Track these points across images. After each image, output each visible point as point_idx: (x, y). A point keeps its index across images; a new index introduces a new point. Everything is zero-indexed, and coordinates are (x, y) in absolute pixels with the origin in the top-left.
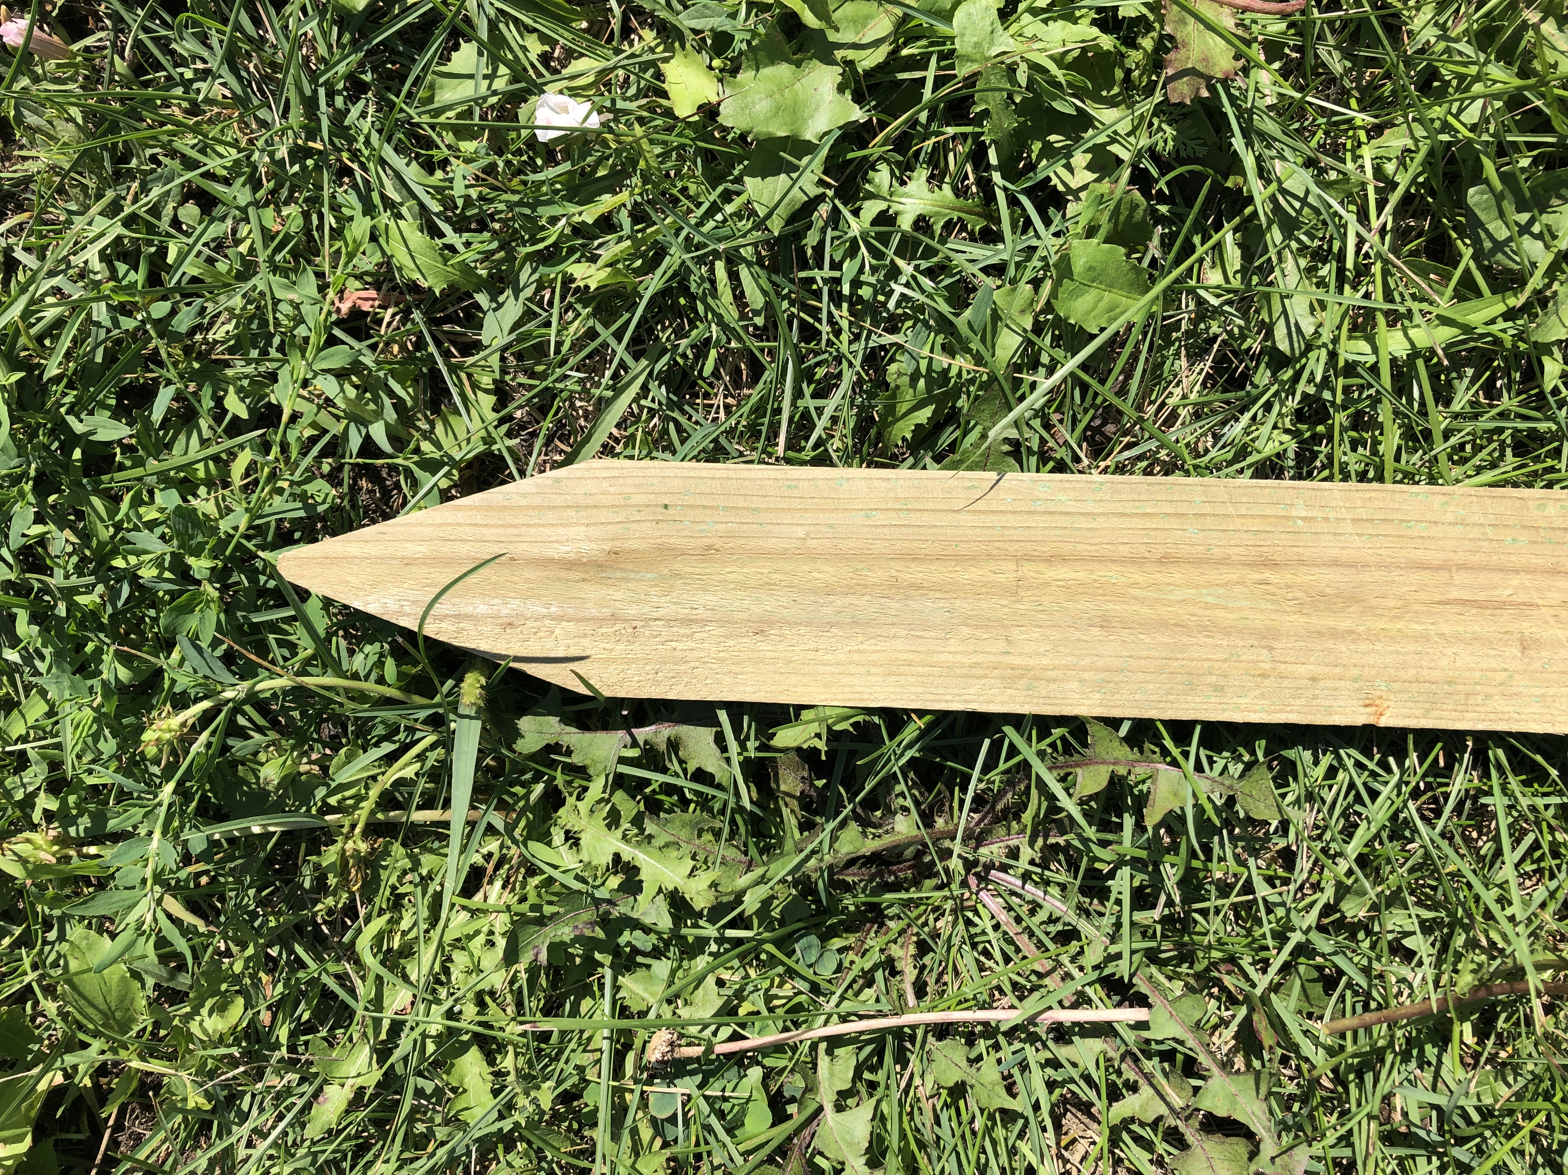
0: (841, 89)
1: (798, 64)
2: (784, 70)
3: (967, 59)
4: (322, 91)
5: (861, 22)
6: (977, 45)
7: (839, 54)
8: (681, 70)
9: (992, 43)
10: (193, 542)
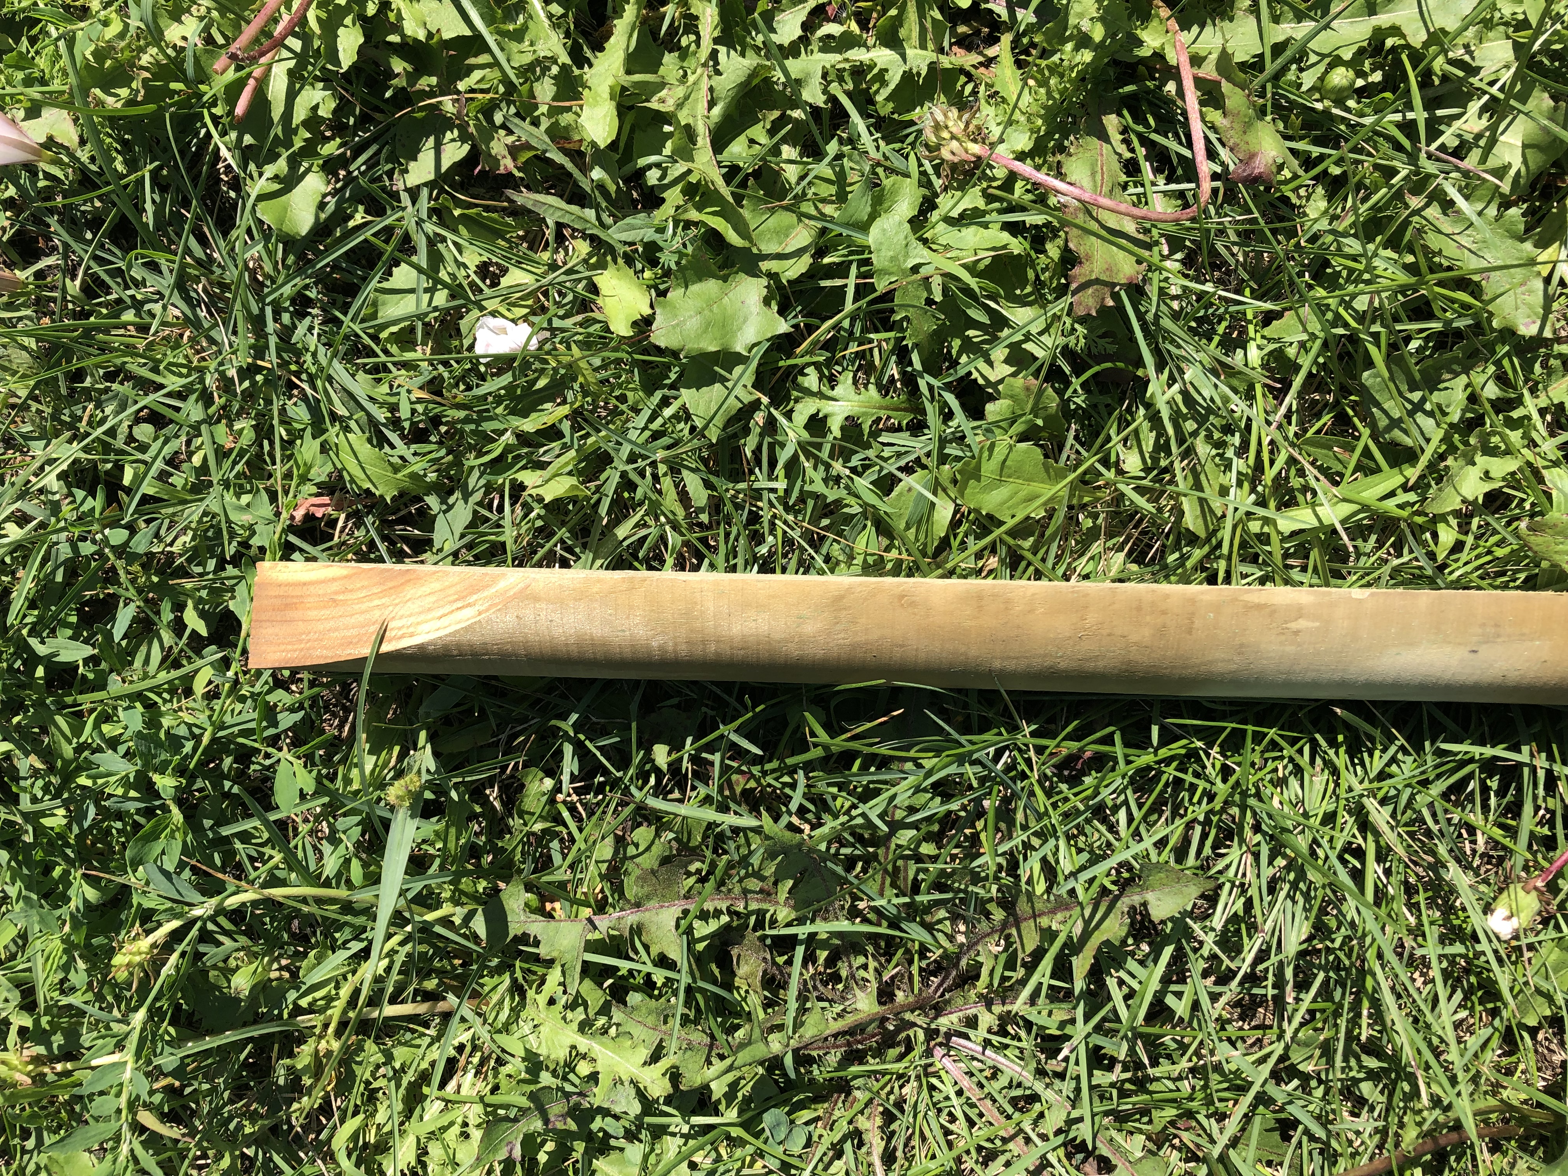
0: (767, 302)
1: (725, 279)
2: (711, 286)
3: (885, 272)
4: (269, 310)
5: (784, 233)
6: (893, 259)
7: (765, 266)
8: (614, 282)
9: (907, 256)
10: (157, 761)
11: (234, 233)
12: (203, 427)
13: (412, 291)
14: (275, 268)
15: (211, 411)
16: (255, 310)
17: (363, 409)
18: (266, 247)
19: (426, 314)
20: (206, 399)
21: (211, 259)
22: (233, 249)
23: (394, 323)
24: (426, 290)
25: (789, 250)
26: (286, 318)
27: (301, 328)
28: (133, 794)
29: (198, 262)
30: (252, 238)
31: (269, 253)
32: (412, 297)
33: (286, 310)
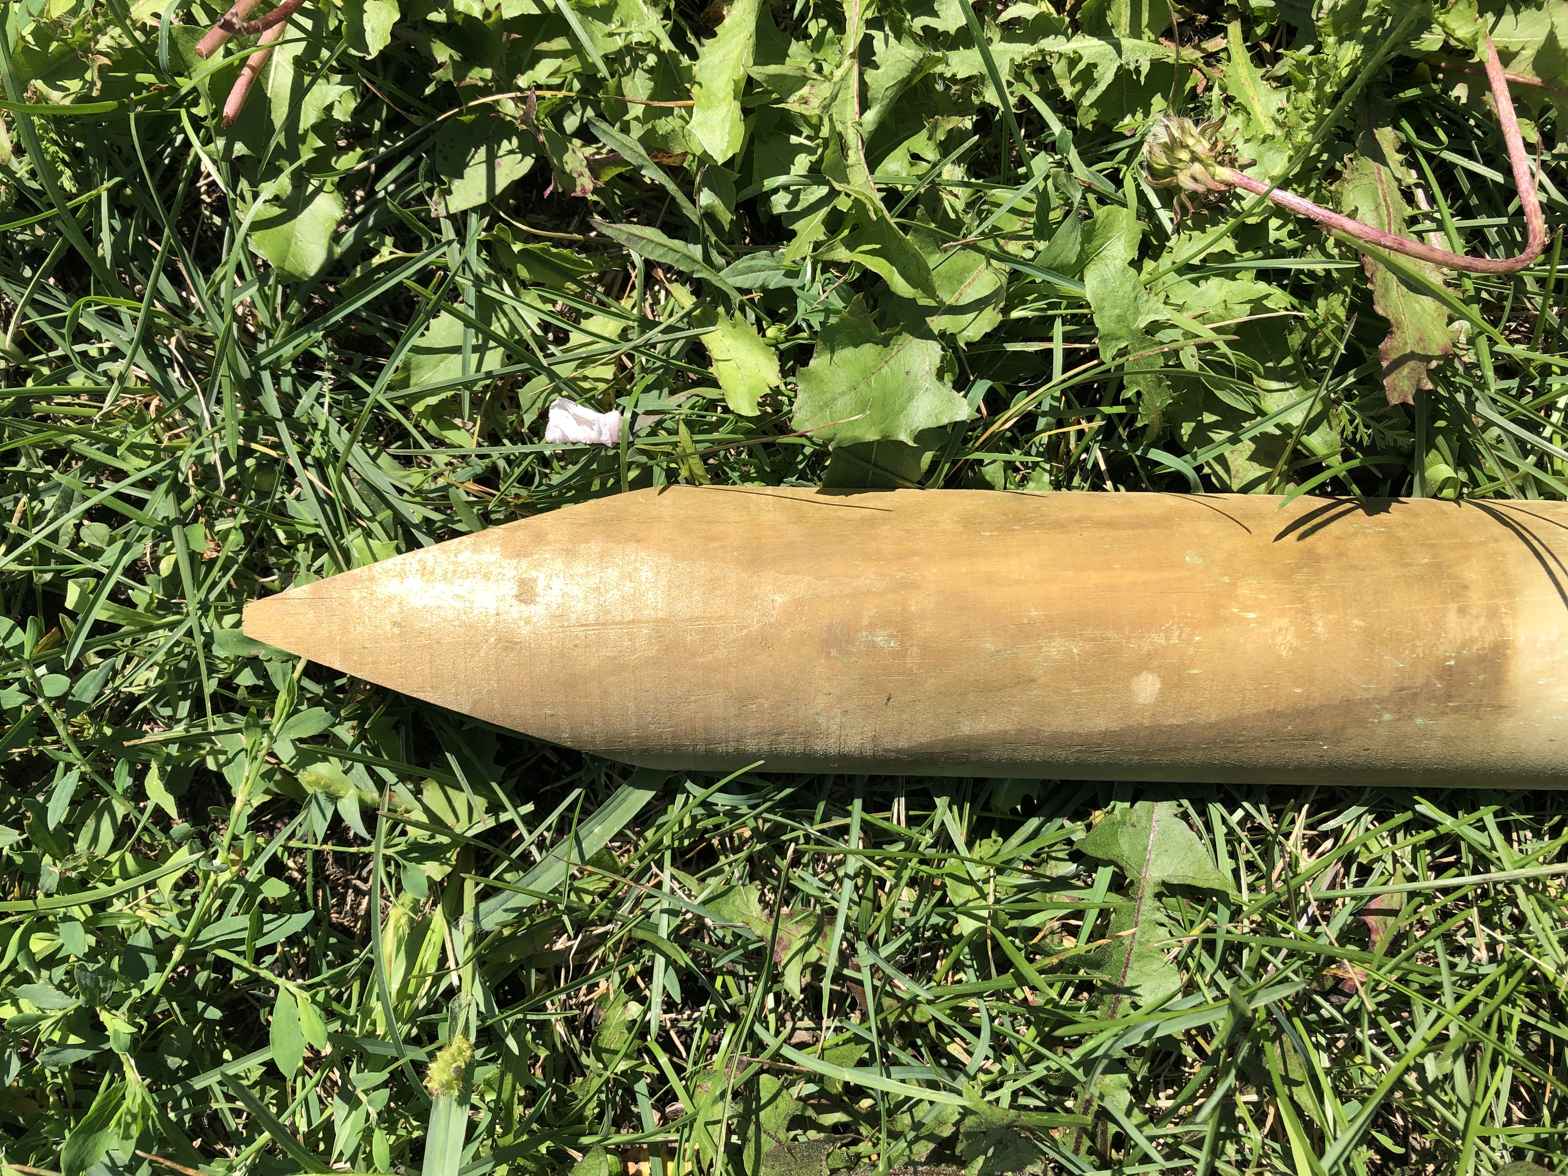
0: (940, 376)
1: (886, 342)
4: (266, 376)
6: (1121, 319)
8: (728, 341)
9: (1137, 312)
10: (107, 995)
11: (219, 272)
12: (176, 530)
13: (456, 350)
14: (273, 318)
15: (186, 505)
16: (245, 372)
17: (389, 506)
18: (260, 290)
19: (475, 382)
20: (180, 492)
21: (187, 305)
22: (217, 293)
23: (432, 392)
24: (475, 349)
25: (965, 300)
26: (286, 384)
27: (306, 399)
28: (73, 1039)
29: (170, 307)
30: (242, 276)
31: (266, 299)
32: (456, 359)
33: (287, 373)
